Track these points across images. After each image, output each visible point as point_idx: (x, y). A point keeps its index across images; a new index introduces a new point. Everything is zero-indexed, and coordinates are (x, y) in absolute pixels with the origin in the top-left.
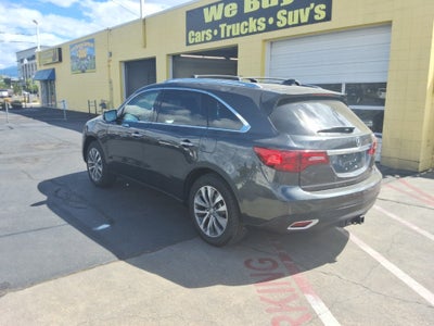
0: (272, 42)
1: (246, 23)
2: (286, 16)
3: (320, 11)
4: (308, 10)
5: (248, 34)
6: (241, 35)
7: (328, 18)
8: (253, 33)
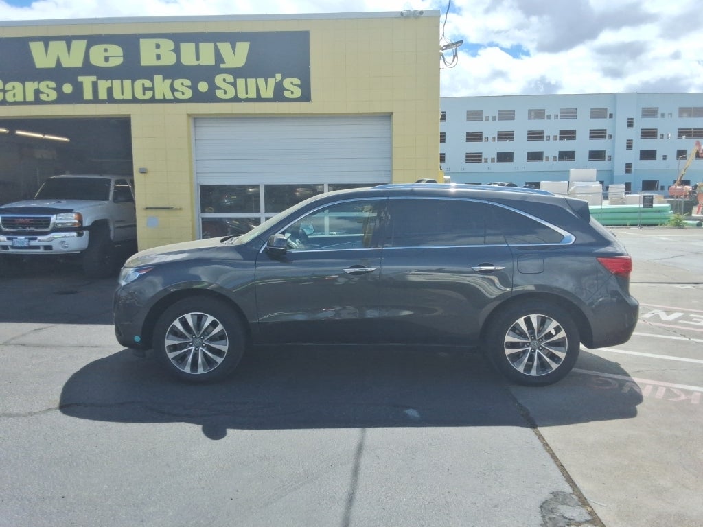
0: (196, 119)
1: (148, 84)
2: (234, 84)
3: (292, 86)
4: (271, 82)
5: (153, 100)
6: (135, 100)
7: (306, 97)
8: (164, 101)
